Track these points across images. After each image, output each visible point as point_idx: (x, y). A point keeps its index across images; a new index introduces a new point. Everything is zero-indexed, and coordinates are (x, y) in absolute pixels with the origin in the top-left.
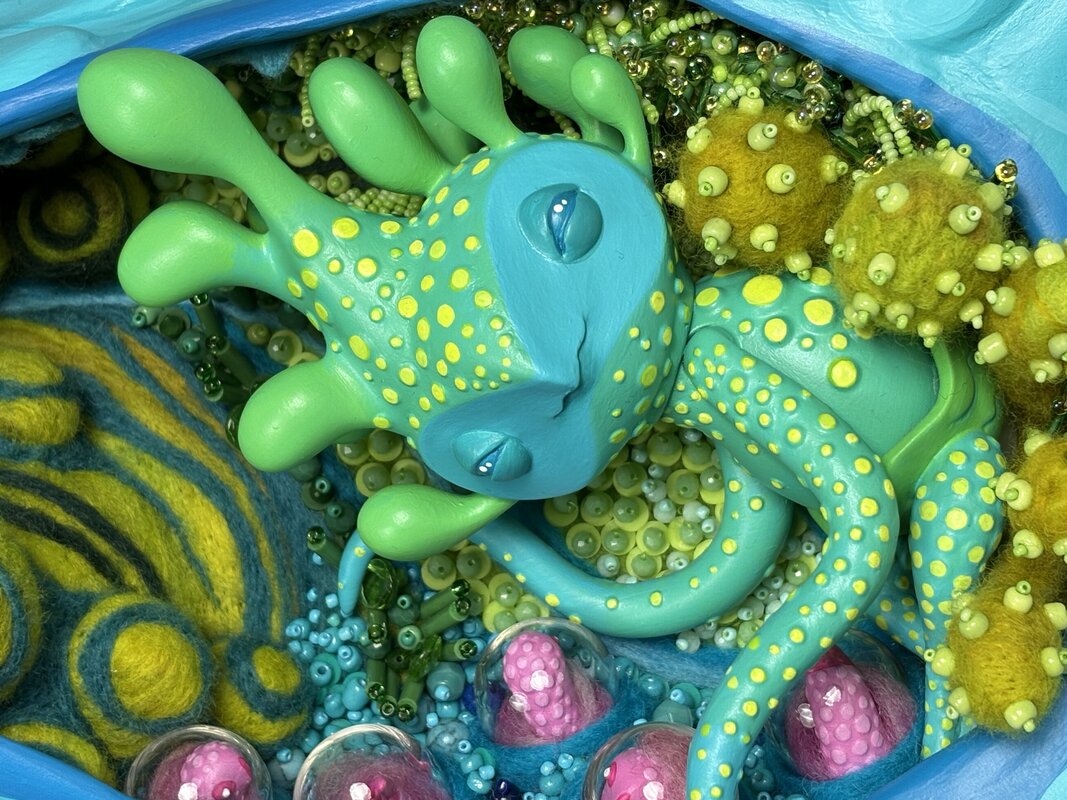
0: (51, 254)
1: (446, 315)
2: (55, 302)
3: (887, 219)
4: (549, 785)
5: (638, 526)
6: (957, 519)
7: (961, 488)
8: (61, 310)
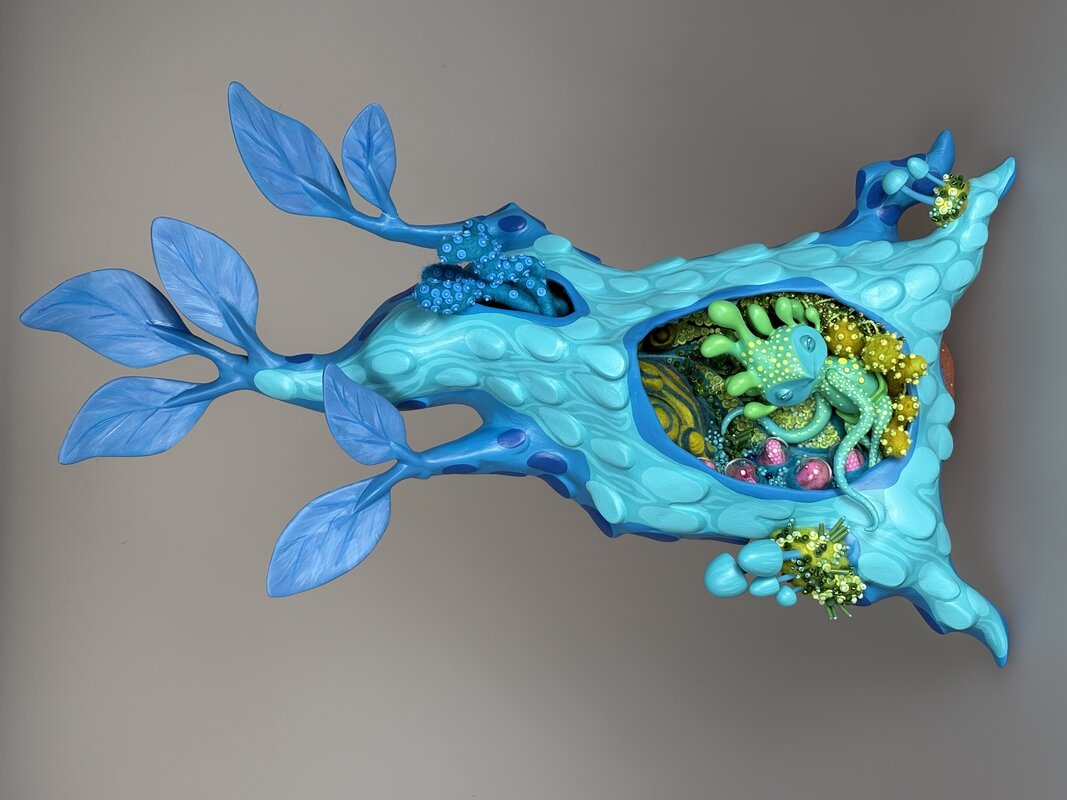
0: (657, 344)
1: (785, 362)
2: (645, 356)
3: (883, 347)
4: (781, 474)
5: (789, 418)
6: (885, 413)
7: (886, 406)
8: (648, 358)
